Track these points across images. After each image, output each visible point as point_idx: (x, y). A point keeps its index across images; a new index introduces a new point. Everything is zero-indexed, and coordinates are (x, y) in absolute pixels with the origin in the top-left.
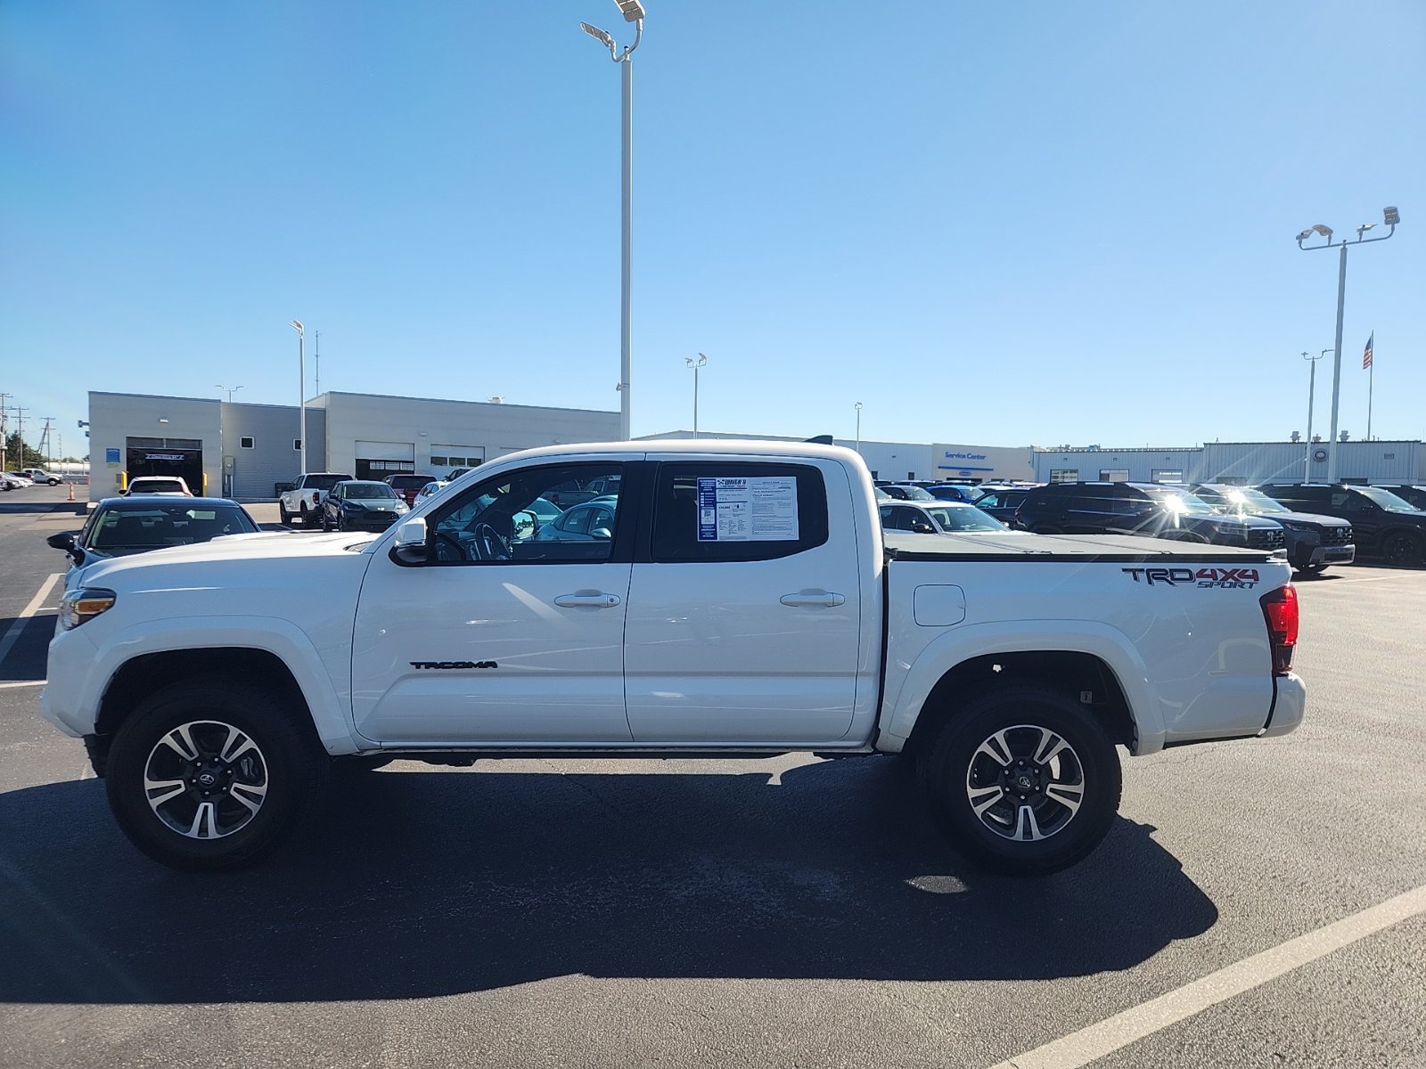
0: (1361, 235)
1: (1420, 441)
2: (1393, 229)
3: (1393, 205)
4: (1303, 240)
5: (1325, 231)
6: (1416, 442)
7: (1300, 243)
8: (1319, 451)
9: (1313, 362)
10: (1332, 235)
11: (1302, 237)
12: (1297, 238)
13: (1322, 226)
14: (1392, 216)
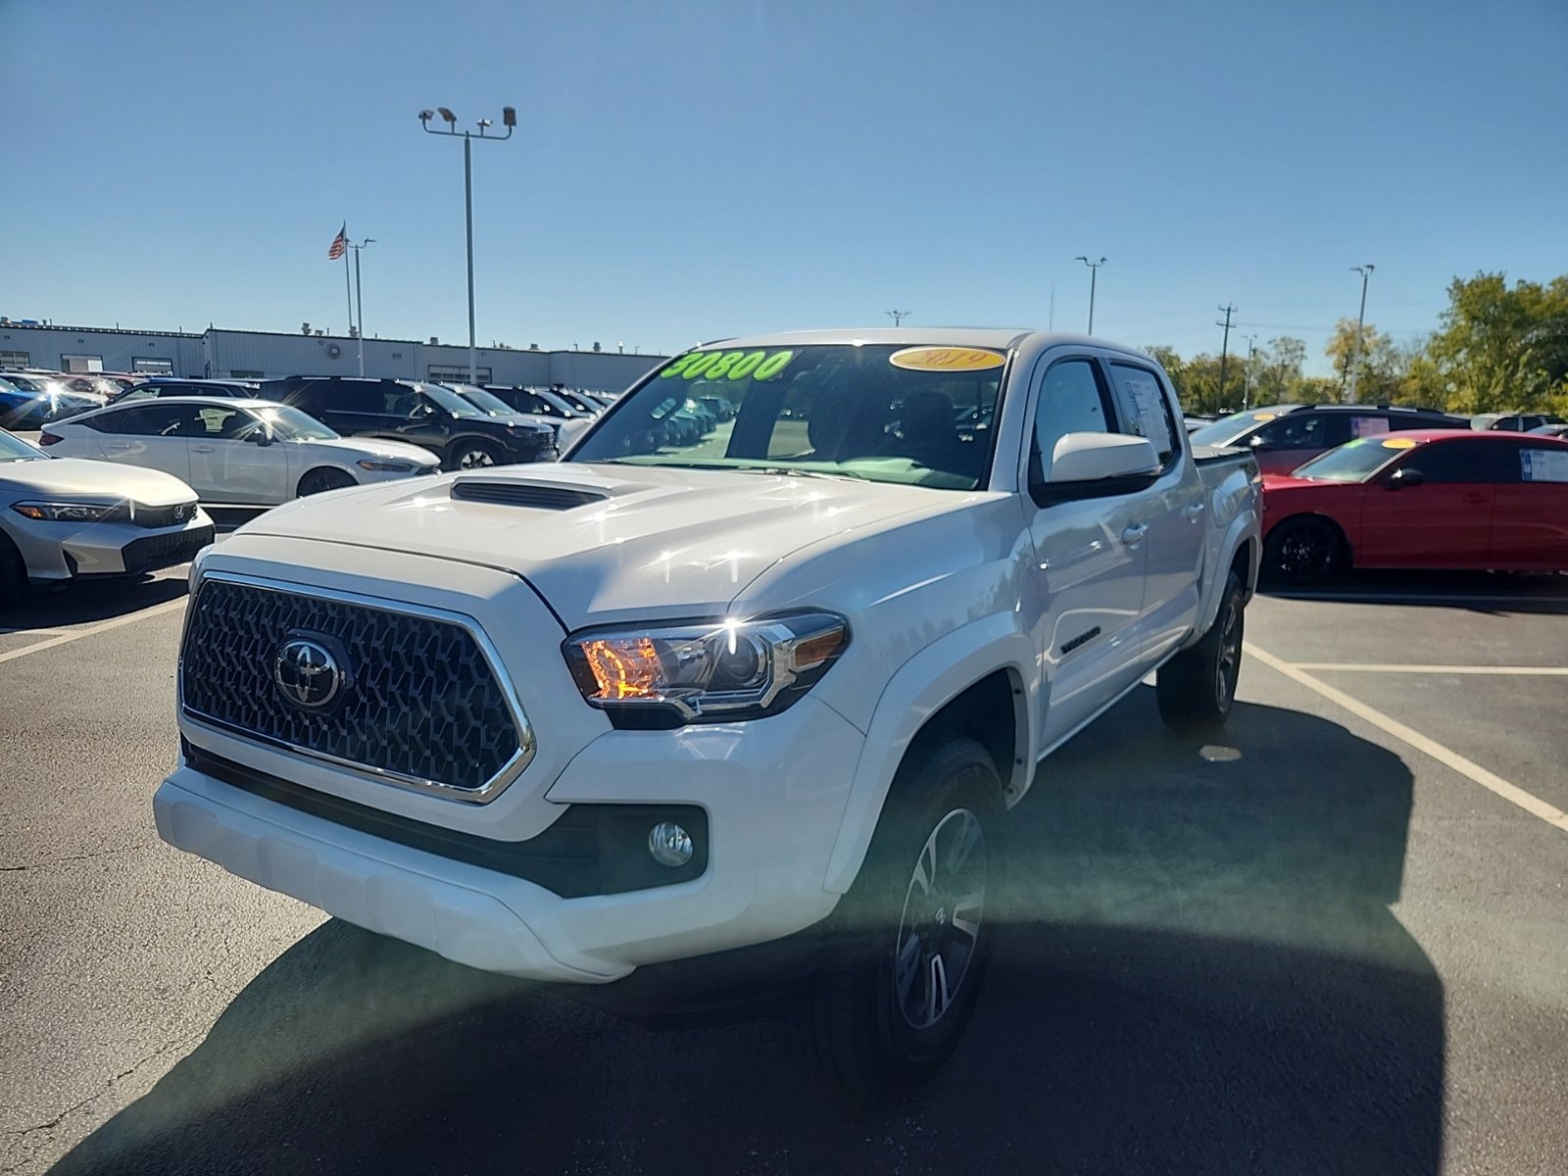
0: (482, 129)
1: (421, 343)
2: (510, 131)
3: (512, 106)
4: (427, 121)
5: (448, 116)
6: (413, 342)
7: (424, 123)
8: (332, 347)
9: (357, 252)
10: (456, 123)
11: (425, 116)
12: (420, 117)
13: (447, 111)
14: (510, 117)
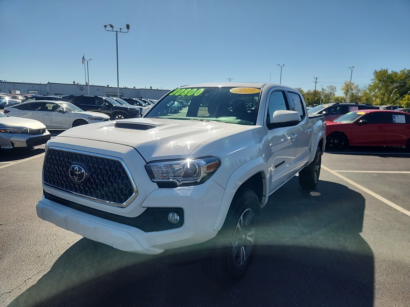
0: (121, 30)
1: (105, 86)
2: (128, 30)
3: (129, 24)
4: (106, 28)
5: (112, 26)
6: (104, 86)
7: (105, 28)
8: (81, 87)
9: (87, 62)
14: (128, 27)
